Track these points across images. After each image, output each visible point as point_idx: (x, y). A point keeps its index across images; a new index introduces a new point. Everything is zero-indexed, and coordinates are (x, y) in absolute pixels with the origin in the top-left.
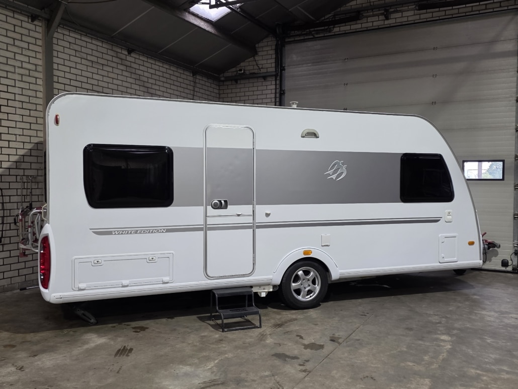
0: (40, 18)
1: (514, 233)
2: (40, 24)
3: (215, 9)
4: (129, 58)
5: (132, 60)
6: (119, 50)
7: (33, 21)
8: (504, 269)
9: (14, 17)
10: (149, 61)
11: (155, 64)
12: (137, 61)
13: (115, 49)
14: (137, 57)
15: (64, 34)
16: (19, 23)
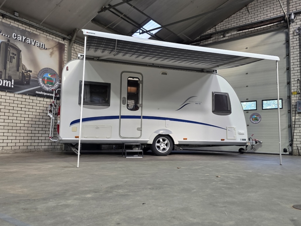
0: (66, 39)
1: (289, 135)
2: (67, 42)
3: (142, 34)
7: (64, 40)
8: (285, 153)
9: (56, 38)
15: (77, 46)
16: (58, 41)
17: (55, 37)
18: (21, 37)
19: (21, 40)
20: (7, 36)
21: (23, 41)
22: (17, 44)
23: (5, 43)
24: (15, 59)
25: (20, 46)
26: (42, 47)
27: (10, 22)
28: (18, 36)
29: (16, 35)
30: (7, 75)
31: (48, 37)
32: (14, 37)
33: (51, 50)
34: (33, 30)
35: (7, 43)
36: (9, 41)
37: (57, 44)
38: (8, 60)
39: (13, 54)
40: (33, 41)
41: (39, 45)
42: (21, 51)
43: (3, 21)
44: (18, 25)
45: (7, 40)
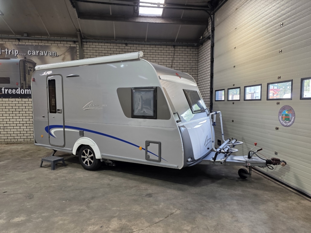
2: (78, 43)
4: (126, 48)
5: (130, 48)
6: (121, 45)
7: (75, 43)
10: (140, 46)
11: (144, 47)
12: (132, 48)
13: (118, 45)
14: (132, 46)
15: (90, 45)
16: (69, 45)
17: (66, 43)
18: (35, 52)
19: (35, 55)
20: (24, 55)
21: (37, 54)
22: (32, 59)
23: (23, 61)
24: (31, 71)
25: (35, 60)
26: (54, 56)
27: (25, 42)
28: (33, 51)
29: (30, 52)
30: (27, 85)
31: (59, 45)
32: (29, 54)
33: (62, 56)
34: (45, 43)
35: (24, 60)
36: (25, 58)
37: (68, 49)
38: (26, 73)
39: (30, 67)
40: (46, 52)
41: (51, 55)
42: (36, 64)
43: (20, 43)
44: (32, 43)
45: (24, 57)
